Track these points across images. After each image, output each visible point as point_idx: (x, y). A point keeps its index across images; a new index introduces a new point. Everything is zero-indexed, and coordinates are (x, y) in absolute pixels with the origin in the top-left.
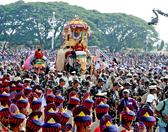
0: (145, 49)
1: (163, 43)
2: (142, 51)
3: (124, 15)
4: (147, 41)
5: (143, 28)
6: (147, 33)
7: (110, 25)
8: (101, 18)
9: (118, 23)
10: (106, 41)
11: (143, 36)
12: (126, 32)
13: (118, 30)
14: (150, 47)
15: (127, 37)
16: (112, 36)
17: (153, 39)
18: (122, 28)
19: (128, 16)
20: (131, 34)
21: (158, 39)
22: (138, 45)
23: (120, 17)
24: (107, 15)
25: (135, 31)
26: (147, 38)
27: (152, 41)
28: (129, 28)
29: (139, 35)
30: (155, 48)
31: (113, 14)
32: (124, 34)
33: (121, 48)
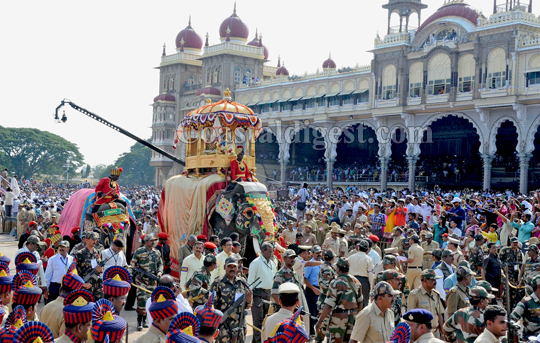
0: (65, 176)
1: (88, 167)
2: (62, 178)
3: (37, 131)
4: (68, 166)
5: (62, 148)
6: (67, 155)
7: (16, 144)
8: (4, 135)
9: (28, 142)
10: (10, 165)
11: (62, 160)
12: (39, 153)
13: (29, 150)
14: (71, 172)
15: (40, 160)
16: (20, 159)
17: (75, 163)
18: (34, 149)
19: (42, 132)
20: (45, 156)
21: (82, 164)
22: (56, 170)
23: (31, 134)
24: (13, 130)
25: (51, 153)
26: (68, 161)
27: (74, 165)
28: (44, 149)
29: (57, 158)
30: (78, 174)
31: (20, 129)
32: (37, 156)
33: (32, 174)
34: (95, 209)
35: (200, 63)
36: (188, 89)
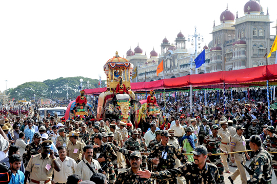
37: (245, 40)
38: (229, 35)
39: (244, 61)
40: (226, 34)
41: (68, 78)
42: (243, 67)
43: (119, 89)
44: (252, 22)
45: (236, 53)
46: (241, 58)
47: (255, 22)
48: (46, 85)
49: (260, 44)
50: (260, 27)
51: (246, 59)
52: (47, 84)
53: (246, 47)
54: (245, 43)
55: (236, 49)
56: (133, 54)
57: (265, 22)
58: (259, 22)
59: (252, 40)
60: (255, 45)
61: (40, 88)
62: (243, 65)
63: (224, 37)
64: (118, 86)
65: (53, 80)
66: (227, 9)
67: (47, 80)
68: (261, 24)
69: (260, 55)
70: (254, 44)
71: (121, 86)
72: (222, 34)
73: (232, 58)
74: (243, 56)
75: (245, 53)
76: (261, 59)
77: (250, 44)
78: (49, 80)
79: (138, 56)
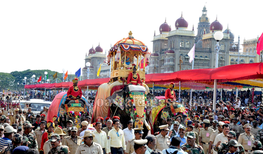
34: (67, 102)
35: (167, 39)
36: (163, 50)
37: (174, 50)
38: (165, 44)
39: (173, 67)
40: (163, 43)
41: (35, 71)
42: (171, 72)
43: (131, 79)
44: (179, 36)
45: (167, 60)
46: (170, 65)
47: (182, 36)
48: (12, 76)
49: (186, 54)
50: (186, 40)
51: (174, 65)
52: (14, 76)
53: (174, 56)
54: (174, 52)
55: (167, 57)
56: (94, 53)
57: (190, 37)
58: (185, 36)
59: (179, 50)
60: (182, 55)
61: (7, 79)
62: (171, 70)
63: (161, 45)
64: (131, 75)
65: (20, 72)
66: (165, 22)
67: (15, 72)
68: (188, 38)
69: (186, 63)
70: (180, 53)
71: (135, 76)
72: (159, 43)
73: (163, 64)
74: (171, 63)
75: (174, 61)
76: (186, 66)
77: (177, 53)
78: (16, 72)
79: (98, 54)
